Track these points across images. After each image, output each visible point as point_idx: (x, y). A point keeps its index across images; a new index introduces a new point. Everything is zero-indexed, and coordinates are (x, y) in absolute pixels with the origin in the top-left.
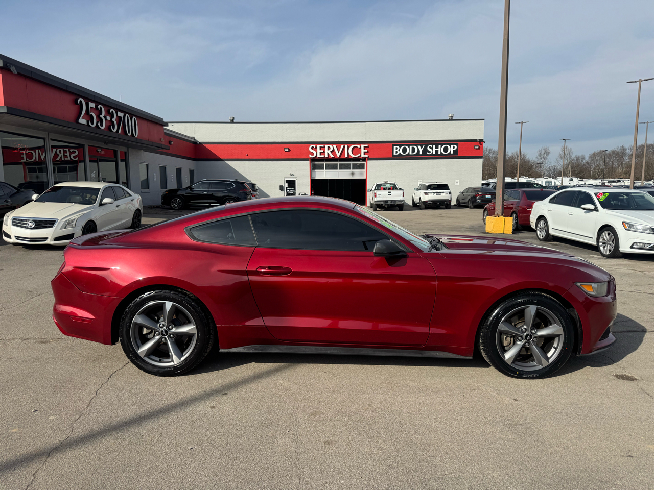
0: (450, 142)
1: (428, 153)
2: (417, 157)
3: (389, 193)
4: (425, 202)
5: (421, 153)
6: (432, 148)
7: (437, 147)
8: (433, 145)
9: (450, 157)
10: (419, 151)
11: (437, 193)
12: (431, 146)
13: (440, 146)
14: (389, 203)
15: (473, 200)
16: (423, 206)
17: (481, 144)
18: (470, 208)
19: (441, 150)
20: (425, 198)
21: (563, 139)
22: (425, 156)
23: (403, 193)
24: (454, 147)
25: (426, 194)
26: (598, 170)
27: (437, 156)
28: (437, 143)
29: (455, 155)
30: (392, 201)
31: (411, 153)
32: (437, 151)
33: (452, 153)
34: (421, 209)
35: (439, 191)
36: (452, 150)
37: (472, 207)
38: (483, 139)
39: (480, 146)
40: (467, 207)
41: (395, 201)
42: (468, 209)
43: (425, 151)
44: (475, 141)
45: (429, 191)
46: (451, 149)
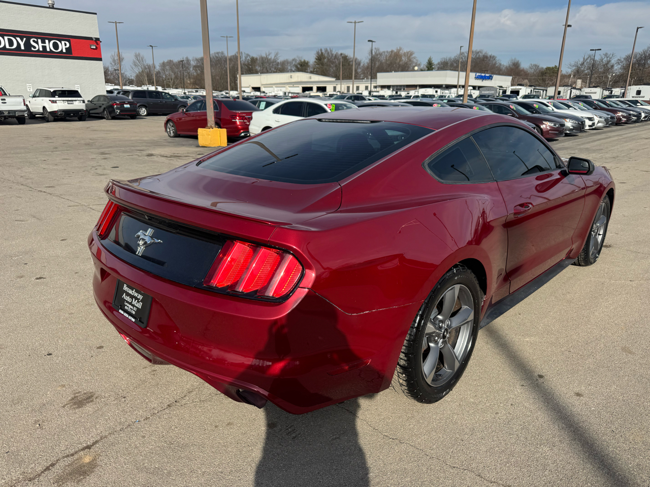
0: (61, 38)
1: (33, 49)
2: (17, 52)
3: (2, 100)
4: (53, 113)
5: (23, 48)
6: (37, 43)
7: (43, 42)
8: (37, 38)
9: (60, 55)
10: (19, 44)
11: (67, 101)
12: (36, 40)
13: (47, 41)
14: (6, 114)
15: (111, 109)
16: (51, 118)
17: (97, 44)
18: (108, 119)
19: (49, 46)
20: (52, 107)
21: (151, 46)
22: (28, 51)
23: (24, 100)
24: (66, 45)
25: (53, 102)
26: (171, 80)
27: (44, 54)
28: (44, 37)
29: (68, 55)
30: (9, 112)
31: (8, 47)
32: (44, 47)
33: (64, 51)
34: (48, 121)
35: (70, 99)
36: (64, 48)
37: (110, 118)
38: (99, 37)
39: (97, 46)
40: (102, 118)
41: (15, 111)
42: (104, 120)
43: (27, 45)
44: (90, 39)
45: (57, 98)
46: (63, 46)
